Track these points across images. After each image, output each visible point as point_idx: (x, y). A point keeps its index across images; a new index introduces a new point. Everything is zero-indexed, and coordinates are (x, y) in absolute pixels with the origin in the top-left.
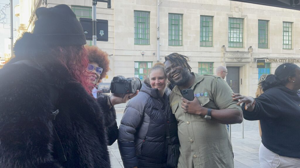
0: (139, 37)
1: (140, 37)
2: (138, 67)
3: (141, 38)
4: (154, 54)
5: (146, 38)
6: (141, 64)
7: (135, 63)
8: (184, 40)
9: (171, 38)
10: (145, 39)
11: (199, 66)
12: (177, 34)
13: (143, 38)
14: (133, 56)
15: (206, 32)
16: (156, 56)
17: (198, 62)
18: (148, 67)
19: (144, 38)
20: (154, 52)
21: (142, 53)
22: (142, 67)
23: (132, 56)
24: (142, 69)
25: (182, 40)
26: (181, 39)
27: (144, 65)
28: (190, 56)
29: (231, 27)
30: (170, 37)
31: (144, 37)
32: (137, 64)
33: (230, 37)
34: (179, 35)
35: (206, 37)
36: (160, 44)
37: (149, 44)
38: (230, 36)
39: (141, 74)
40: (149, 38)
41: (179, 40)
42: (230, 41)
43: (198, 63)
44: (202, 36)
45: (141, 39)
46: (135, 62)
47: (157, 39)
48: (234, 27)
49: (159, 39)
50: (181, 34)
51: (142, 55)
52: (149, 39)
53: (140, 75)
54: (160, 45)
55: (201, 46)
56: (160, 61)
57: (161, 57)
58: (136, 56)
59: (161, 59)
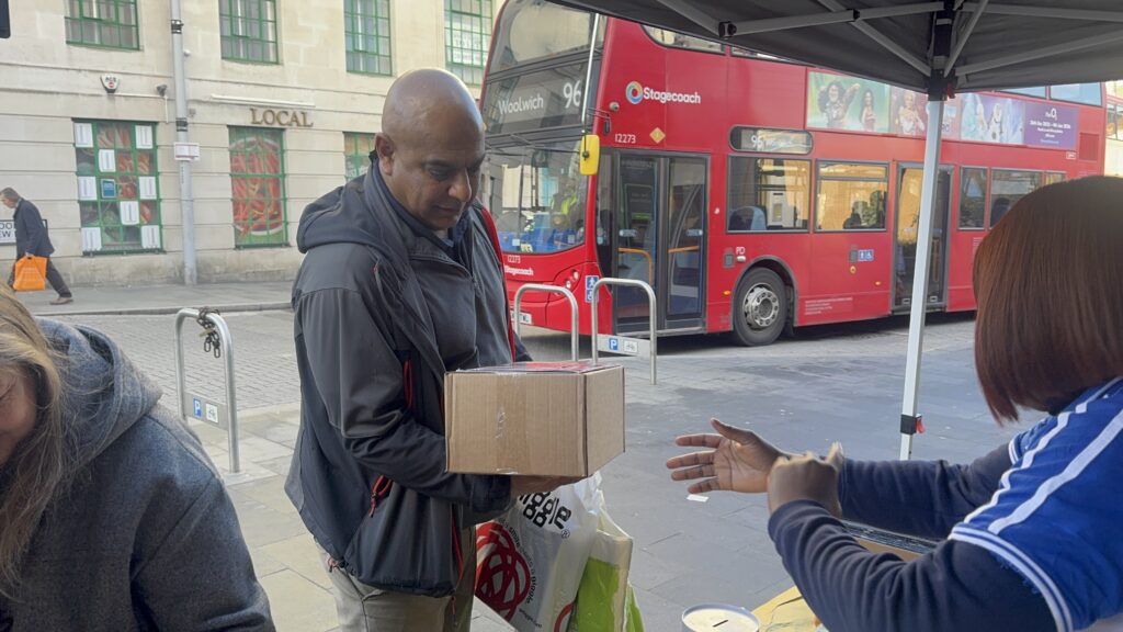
0: (86, 14)
1: (91, 13)
2: (91, 145)
3: (95, 16)
4: (161, 91)
5: (122, 20)
6: (103, 133)
7: (78, 125)
8: (286, 42)
9: (232, 31)
10: (117, 23)
11: (346, 147)
12: (255, 14)
13: (104, 17)
14: (62, 97)
15: (365, 16)
16: (169, 100)
17: (345, 133)
18: (139, 146)
19: (114, 19)
20: (161, 82)
21: (107, 84)
22: (111, 144)
23: (58, 93)
24: (111, 153)
25: (276, 42)
26: (271, 38)
27: (118, 139)
28: (312, 108)
29: (454, 8)
30: (227, 24)
31: (108, 15)
32: (87, 129)
33: (452, 47)
34: (261, 20)
35: (366, 36)
36: (188, 52)
37: (135, 46)
38: (449, 44)
39: (109, 175)
40: (133, 23)
41: (262, 41)
42: (449, 60)
43: (343, 136)
44: (351, 33)
45: (95, 23)
46: (76, 120)
47: (170, 31)
48: (463, 10)
49: (179, 27)
50: (270, 17)
51: (105, 93)
52: (137, 26)
53: (101, 177)
54: (186, 55)
55: (352, 69)
56: (189, 120)
57: (193, 106)
58: (77, 94)
59: (192, 113)
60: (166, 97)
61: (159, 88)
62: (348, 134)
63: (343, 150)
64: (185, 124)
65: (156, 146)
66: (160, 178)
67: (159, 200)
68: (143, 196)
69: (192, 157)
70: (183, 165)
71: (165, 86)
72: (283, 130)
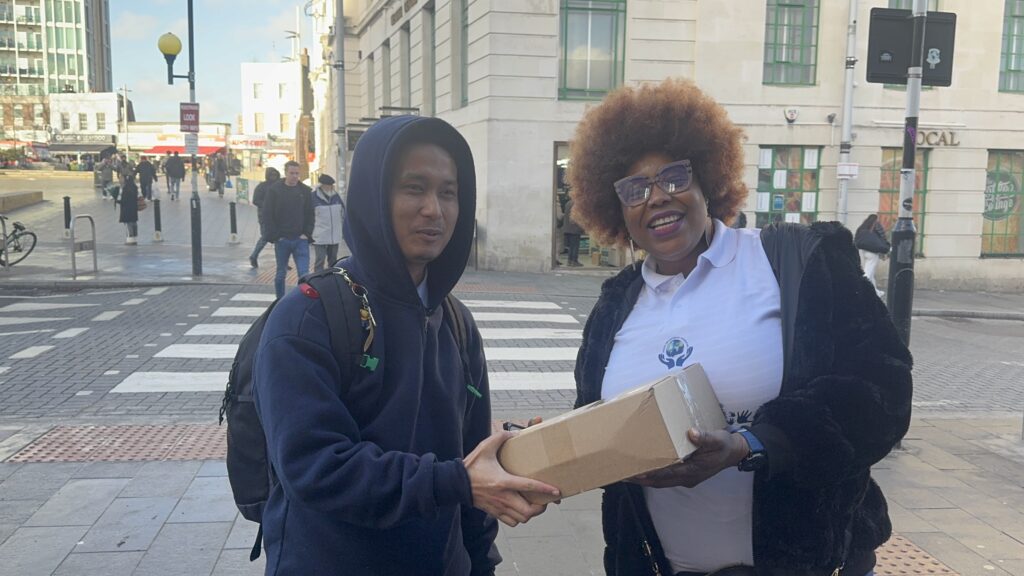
0: (777, 59)
1: (781, 57)
2: (769, 166)
3: (784, 60)
4: (831, 119)
5: (804, 62)
6: (778, 156)
7: (763, 150)
10: (801, 64)
11: (989, 164)
13: (790, 60)
14: (754, 128)
15: (1021, 37)
16: (836, 126)
17: (988, 150)
18: (806, 167)
19: (799, 61)
20: (830, 112)
21: (789, 116)
22: (785, 166)
23: (751, 125)
24: (784, 172)
27: (790, 161)
28: (961, 128)
32: (769, 153)
36: (856, 83)
37: (811, 82)
39: (780, 191)
40: (813, 62)
43: (987, 153)
44: (1006, 54)
45: (783, 66)
46: (762, 146)
47: (846, 66)
49: (853, 63)
52: (815, 65)
53: (774, 192)
54: (854, 87)
55: (1003, 89)
56: (852, 143)
57: (855, 131)
58: (765, 125)
59: (853, 136)
60: (834, 124)
61: (829, 117)
62: (991, 152)
63: (986, 166)
64: (849, 147)
65: (819, 167)
66: (820, 194)
67: (817, 212)
68: (804, 209)
69: (851, 175)
70: (844, 182)
71: (835, 115)
72: (930, 149)
